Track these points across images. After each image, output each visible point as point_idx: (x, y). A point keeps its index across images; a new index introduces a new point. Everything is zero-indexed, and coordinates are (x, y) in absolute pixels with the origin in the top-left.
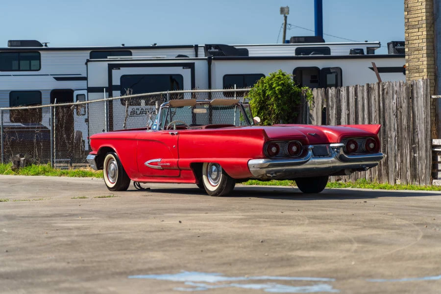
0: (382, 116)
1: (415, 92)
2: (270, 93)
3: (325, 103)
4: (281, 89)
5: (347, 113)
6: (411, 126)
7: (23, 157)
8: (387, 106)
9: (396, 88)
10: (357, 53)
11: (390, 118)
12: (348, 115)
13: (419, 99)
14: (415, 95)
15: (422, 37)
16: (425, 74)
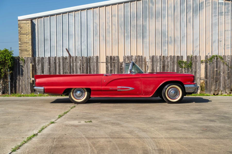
1: (91, 60)
13: (93, 63)
15: (29, 38)
16: (30, 52)
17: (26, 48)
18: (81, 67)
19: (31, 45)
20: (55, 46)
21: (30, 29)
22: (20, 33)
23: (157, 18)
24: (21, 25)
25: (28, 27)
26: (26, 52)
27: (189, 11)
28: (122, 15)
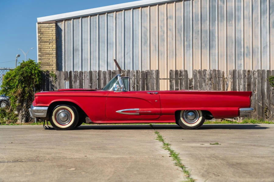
15: (52, 48)
16: (54, 67)
17: (47, 61)
18: (136, 86)
19: (55, 57)
20: (88, 59)
21: (55, 34)
22: (41, 40)
23: (229, 21)
24: (42, 29)
25: (52, 32)
26: (49, 67)
27: (272, 12)
28: (181, 17)
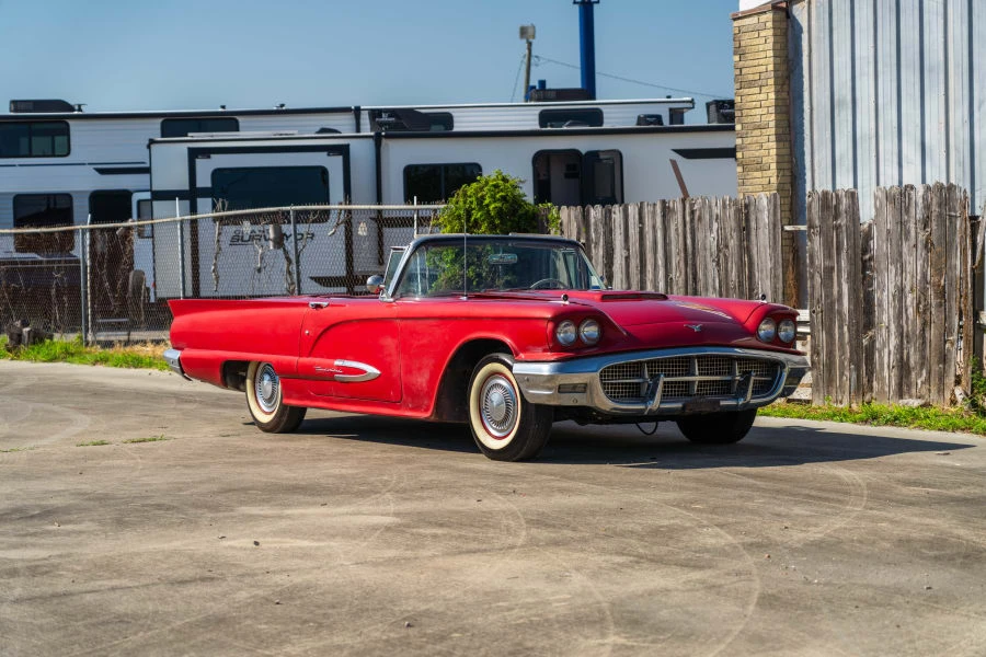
0: (690, 262)
1: (752, 217)
2: (479, 215)
3: (583, 235)
4: (501, 208)
5: (624, 255)
6: (746, 284)
7: (27, 325)
8: (700, 245)
9: (717, 211)
10: (651, 123)
11: (706, 267)
12: (627, 258)
13: (760, 231)
14: (753, 224)
15: (768, 103)
16: (772, 174)
18: (721, 255)
19: (774, 138)
21: (771, 53)
22: (740, 78)
25: (766, 47)
26: (760, 174)
